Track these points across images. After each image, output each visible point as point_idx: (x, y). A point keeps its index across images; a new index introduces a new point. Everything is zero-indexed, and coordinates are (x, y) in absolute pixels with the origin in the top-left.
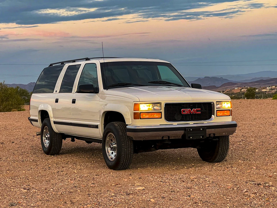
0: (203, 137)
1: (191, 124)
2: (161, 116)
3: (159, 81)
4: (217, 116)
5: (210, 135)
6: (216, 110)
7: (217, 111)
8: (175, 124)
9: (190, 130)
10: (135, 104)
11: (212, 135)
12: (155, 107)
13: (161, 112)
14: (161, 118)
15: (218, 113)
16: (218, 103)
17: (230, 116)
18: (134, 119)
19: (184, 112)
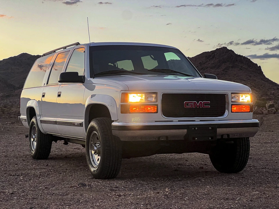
0: (212, 138)
1: (198, 121)
2: (157, 110)
3: (162, 69)
4: (232, 112)
5: (222, 136)
6: (231, 103)
7: (232, 105)
8: (176, 121)
9: (195, 129)
10: (122, 93)
11: (226, 137)
12: (149, 99)
13: (157, 105)
14: (157, 112)
15: (234, 108)
16: (233, 95)
17: (250, 112)
18: (122, 112)
19: (188, 105)
